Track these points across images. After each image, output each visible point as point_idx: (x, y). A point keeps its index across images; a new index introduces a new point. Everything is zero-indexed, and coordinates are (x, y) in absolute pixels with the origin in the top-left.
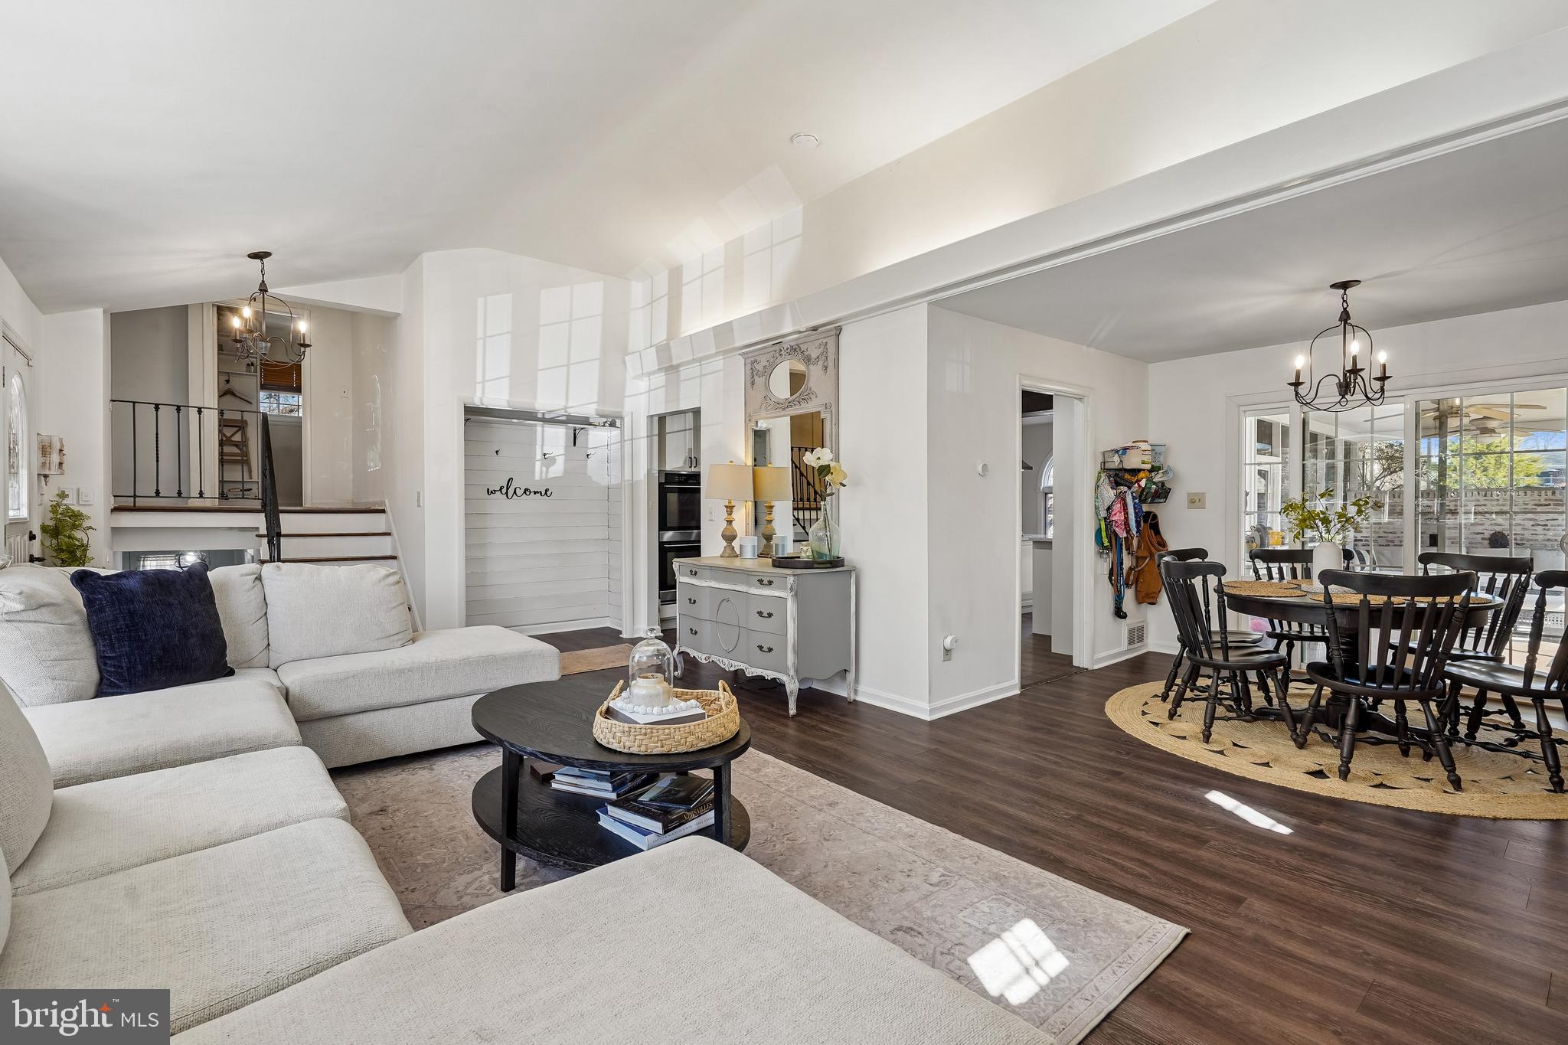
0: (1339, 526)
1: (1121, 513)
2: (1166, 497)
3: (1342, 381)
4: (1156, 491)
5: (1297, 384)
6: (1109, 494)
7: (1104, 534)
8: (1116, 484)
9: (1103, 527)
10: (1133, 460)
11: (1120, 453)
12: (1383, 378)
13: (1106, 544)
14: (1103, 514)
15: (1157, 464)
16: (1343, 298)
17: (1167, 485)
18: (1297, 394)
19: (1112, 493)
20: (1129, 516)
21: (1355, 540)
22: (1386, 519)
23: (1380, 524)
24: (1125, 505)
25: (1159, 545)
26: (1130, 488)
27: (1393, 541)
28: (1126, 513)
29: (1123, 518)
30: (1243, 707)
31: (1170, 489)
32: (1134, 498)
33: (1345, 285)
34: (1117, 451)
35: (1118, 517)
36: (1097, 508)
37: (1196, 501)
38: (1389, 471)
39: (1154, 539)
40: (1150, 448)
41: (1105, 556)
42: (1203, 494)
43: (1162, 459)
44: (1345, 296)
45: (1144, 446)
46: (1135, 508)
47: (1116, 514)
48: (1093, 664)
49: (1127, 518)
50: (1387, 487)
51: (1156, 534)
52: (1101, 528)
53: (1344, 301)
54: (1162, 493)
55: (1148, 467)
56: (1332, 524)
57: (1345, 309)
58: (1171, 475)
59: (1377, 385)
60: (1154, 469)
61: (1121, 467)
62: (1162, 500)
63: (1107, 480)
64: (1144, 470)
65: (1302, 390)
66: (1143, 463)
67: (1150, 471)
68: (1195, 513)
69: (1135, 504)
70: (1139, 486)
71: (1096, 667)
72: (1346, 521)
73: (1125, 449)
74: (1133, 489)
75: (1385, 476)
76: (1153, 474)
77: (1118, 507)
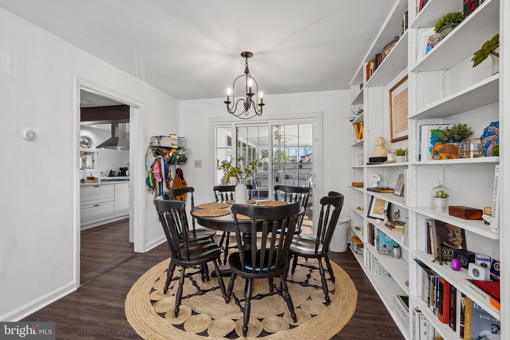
0: (246, 175)
1: (158, 169)
2: (185, 162)
3: (246, 102)
4: (180, 159)
5: (228, 103)
6: (152, 159)
7: (151, 180)
8: (157, 154)
9: (150, 176)
10: (165, 142)
11: (159, 138)
12: (261, 105)
13: (152, 185)
14: (149, 169)
15: (181, 146)
16: (246, 62)
17: (186, 156)
18: (228, 107)
19: (154, 158)
20: (162, 170)
21: (256, 178)
22: (263, 172)
23: (261, 173)
24: (160, 165)
25: (183, 184)
26: (163, 156)
27: (264, 178)
28: (160, 169)
29: (159, 172)
30: (205, 275)
31: (187, 158)
32: (164, 161)
33: (246, 55)
34: (157, 137)
35: (156, 171)
36: (146, 166)
37: (198, 164)
38: (263, 157)
39: (181, 181)
40: (177, 138)
41: (152, 191)
42: (201, 161)
43: (183, 144)
44: (247, 61)
45: (173, 137)
46: (165, 167)
47: (155, 169)
48: (145, 249)
49: (161, 172)
50: (263, 162)
51: (181, 179)
52: (149, 177)
53: (246, 63)
54: (183, 160)
55: (177, 147)
56: (243, 174)
57: (247, 67)
58: (187, 152)
59: (259, 108)
60: (179, 149)
61: (159, 145)
62: (183, 163)
63: (152, 152)
64: (174, 148)
65: (230, 106)
66: (172, 145)
67: (177, 149)
68: (198, 169)
69: (165, 164)
70: (169, 155)
71: (146, 251)
72: (248, 173)
73: (161, 136)
74: (166, 157)
75: (262, 159)
76: (179, 151)
77: (156, 166)
